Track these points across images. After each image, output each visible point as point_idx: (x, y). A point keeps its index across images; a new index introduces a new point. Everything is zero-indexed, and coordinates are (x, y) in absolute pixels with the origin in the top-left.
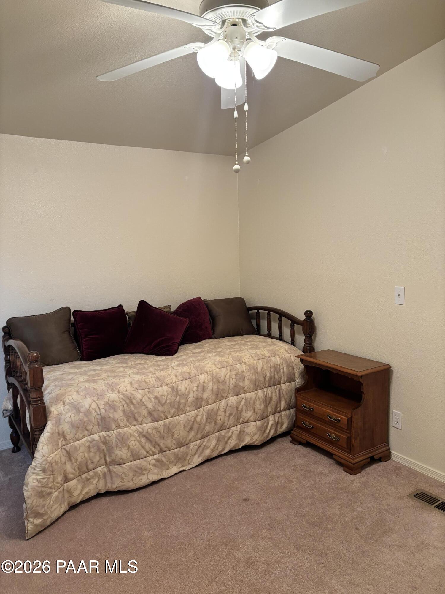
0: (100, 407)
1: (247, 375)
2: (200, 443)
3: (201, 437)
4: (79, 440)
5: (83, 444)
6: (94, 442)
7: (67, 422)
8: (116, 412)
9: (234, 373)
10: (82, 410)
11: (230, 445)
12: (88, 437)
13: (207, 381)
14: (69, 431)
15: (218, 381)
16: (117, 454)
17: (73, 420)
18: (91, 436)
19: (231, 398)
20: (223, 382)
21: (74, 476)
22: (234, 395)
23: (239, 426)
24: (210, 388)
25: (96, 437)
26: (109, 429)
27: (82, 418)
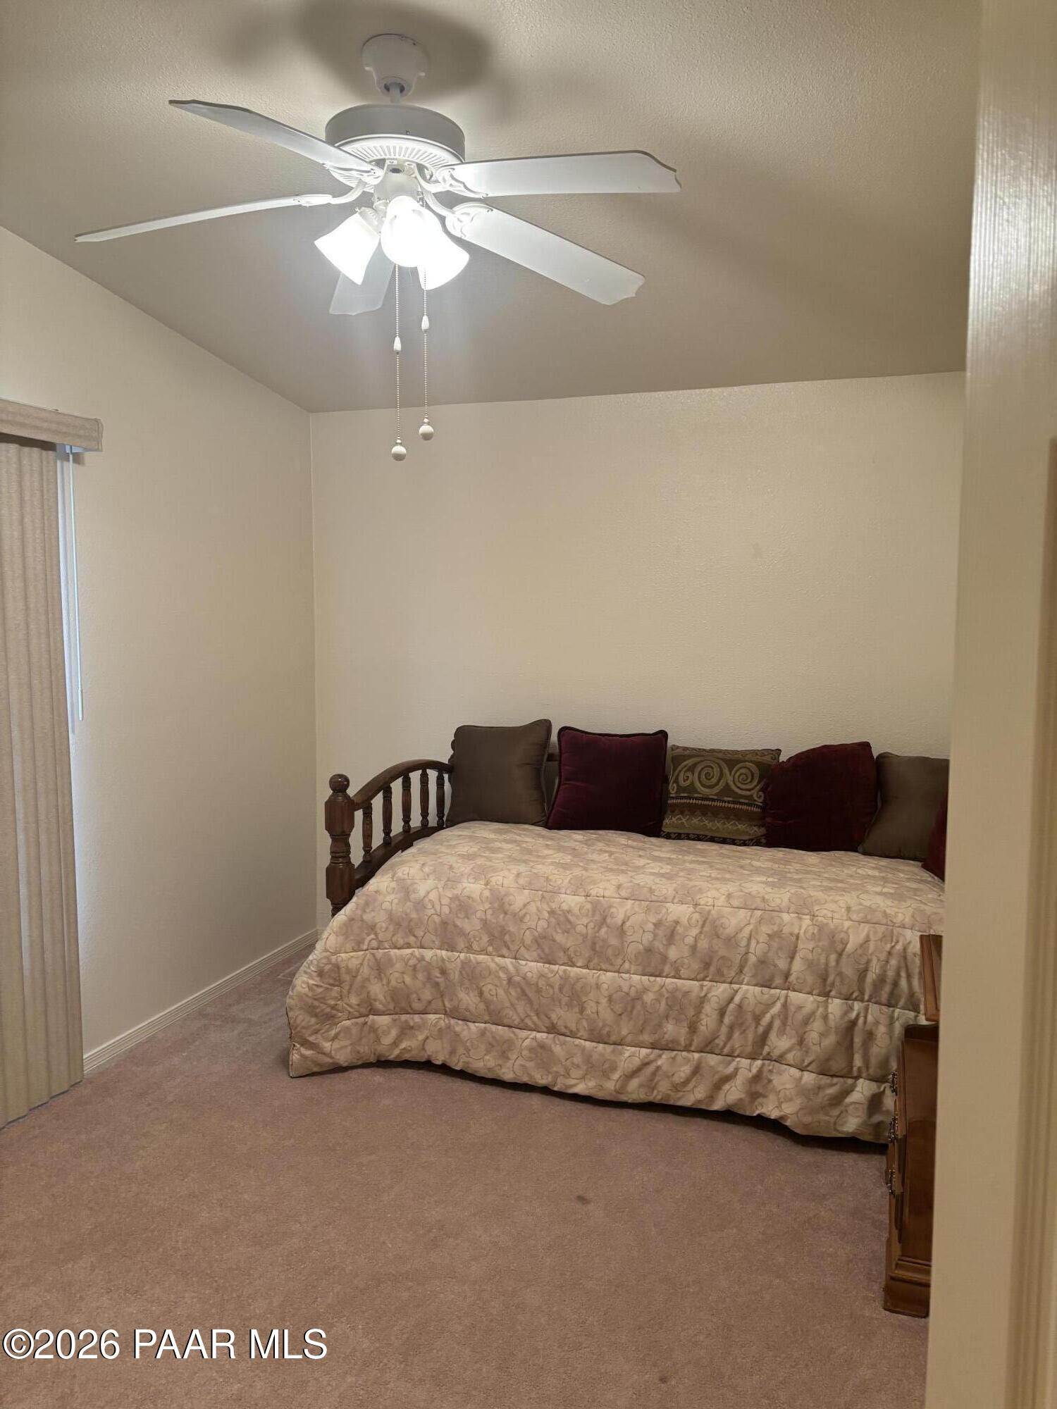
0: (442, 900)
1: (804, 948)
2: (648, 1055)
3: (652, 1044)
4: (399, 949)
5: (402, 958)
6: (424, 963)
7: (385, 910)
8: (468, 918)
9: (766, 929)
10: (413, 896)
11: (725, 1096)
12: (416, 950)
13: (686, 922)
14: (384, 925)
15: (716, 932)
16: (462, 1000)
17: (394, 908)
18: (421, 950)
19: (744, 987)
20: (730, 940)
21: (384, 1009)
22: (754, 982)
23: (759, 1063)
24: (690, 940)
25: (428, 954)
26: (452, 948)
27: (408, 911)
